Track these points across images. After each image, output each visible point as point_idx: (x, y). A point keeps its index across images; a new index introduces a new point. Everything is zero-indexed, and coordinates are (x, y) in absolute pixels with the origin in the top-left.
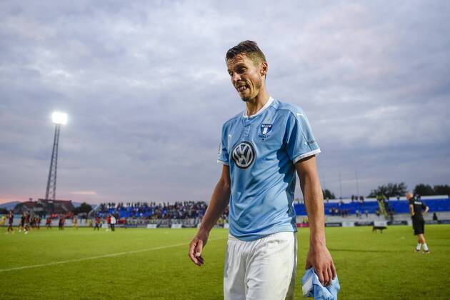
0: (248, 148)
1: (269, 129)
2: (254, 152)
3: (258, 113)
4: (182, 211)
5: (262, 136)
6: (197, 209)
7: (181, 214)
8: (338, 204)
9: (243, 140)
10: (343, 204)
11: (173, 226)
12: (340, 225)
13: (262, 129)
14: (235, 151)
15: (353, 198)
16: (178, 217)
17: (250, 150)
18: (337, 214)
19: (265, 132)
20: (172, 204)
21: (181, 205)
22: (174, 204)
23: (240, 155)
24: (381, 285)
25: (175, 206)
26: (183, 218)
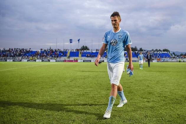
0: (115, 41)
1: (121, 37)
2: (117, 42)
3: (118, 32)
4: (13, 53)
5: (119, 38)
6: (22, 52)
7: (12, 54)
8: (90, 52)
9: (114, 38)
10: (92, 53)
11: (8, 60)
12: (90, 61)
13: (119, 36)
14: (111, 41)
15: (96, 50)
16: (11, 56)
17: (116, 41)
18: (89, 57)
19: (120, 37)
20: (7, 49)
21: (12, 50)
22: (8, 49)
23: (113, 42)
24: (100, 85)
25: (9, 50)
26: (14, 56)
